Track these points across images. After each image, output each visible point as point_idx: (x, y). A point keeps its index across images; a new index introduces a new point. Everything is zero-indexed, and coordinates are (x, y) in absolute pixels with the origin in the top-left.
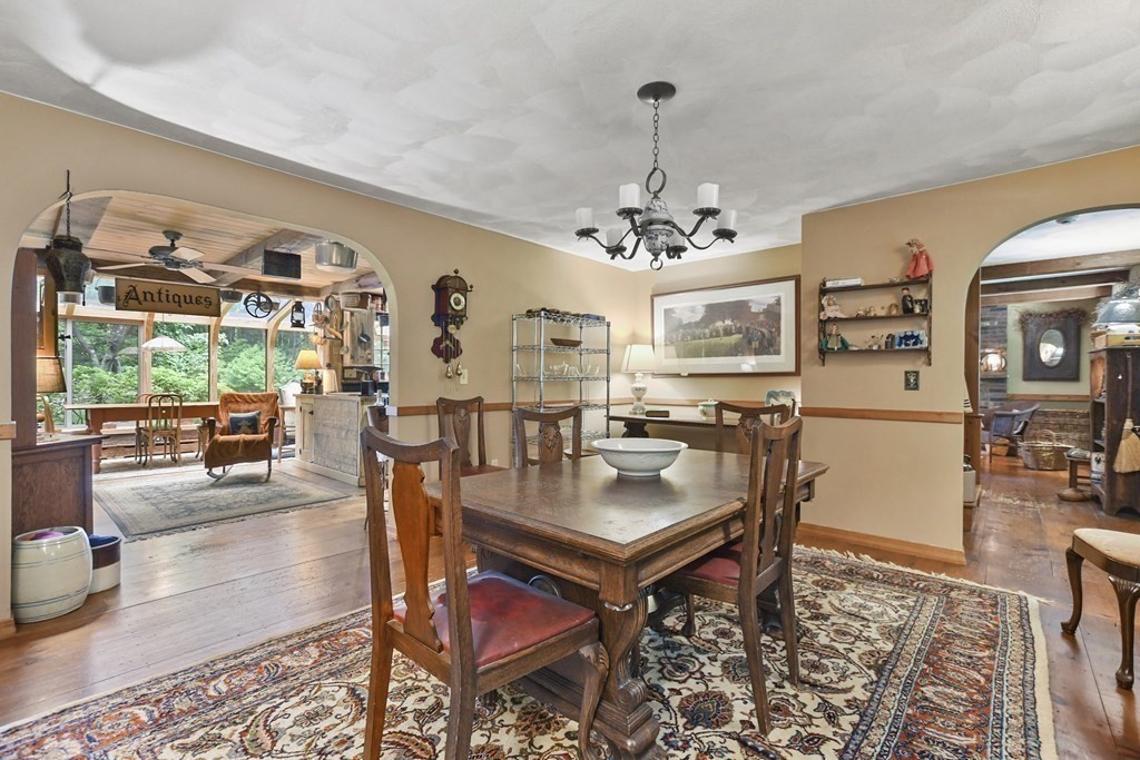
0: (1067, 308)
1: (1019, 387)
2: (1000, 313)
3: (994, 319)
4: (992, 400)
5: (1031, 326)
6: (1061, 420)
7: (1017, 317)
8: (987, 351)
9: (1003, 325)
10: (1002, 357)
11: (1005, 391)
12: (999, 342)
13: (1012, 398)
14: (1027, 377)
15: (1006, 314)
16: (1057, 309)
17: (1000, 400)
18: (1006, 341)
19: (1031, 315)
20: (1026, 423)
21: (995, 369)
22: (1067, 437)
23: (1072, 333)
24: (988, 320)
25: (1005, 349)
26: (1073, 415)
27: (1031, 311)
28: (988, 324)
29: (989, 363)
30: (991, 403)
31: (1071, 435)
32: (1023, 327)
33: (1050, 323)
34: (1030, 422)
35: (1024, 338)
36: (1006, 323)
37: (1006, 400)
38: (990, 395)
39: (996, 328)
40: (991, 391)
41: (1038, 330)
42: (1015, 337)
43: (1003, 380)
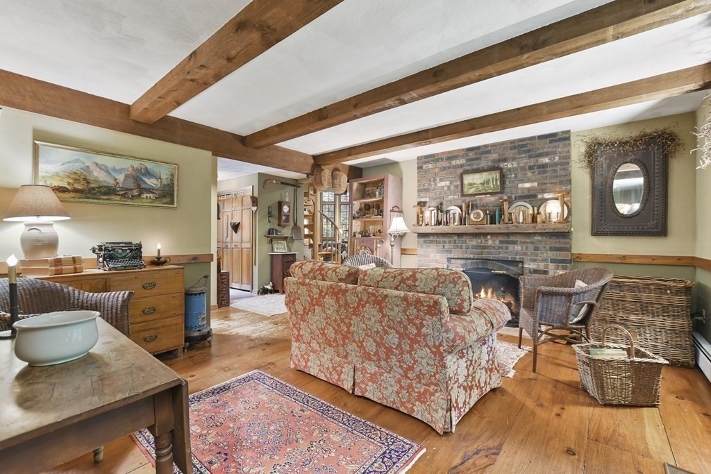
0: (649, 130)
1: (587, 244)
2: (561, 144)
3: (555, 153)
4: (553, 261)
5: (601, 159)
6: (643, 296)
7: (583, 149)
8: (546, 196)
9: (566, 161)
10: (564, 203)
11: (569, 250)
12: (561, 183)
13: (578, 259)
14: (597, 232)
15: (569, 145)
16: (635, 133)
17: (563, 261)
18: (570, 182)
19: (600, 144)
20: (591, 307)
21: (554, 219)
22: (652, 323)
23: (657, 168)
24: (546, 154)
25: (569, 193)
26: (661, 289)
27: (600, 140)
28: (546, 160)
29: (548, 210)
30: (552, 266)
31: (658, 321)
32: (590, 162)
33: (626, 155)
34: (598, 305)
35: (593, 178)
36: (569, 157)
37: (570, 261)
38: (550, 254)
39: (556, 165)
40: (551, 249)
41: (609, 166)
42: (581, 177)
43: (565, 235)
